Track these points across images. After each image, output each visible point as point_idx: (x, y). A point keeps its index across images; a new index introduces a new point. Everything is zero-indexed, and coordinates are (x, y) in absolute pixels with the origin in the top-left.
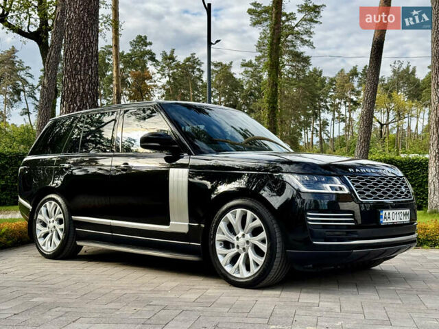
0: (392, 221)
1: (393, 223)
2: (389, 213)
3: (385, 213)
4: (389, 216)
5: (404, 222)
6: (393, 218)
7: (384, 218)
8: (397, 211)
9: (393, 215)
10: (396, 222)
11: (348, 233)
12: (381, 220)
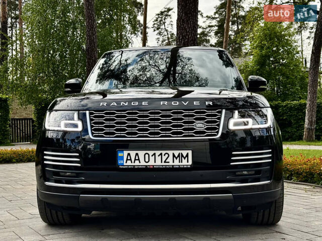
1: (146, 166)
2: (137, 154)
3: (129, 154)
4: (137, 158)
5: (173, 166)
6: (147, 160)
7: (127, 160)
8: (164, 152)
9: (147, 156)
10: (153, 166)
11: (78, 175)
12: (120, 162)
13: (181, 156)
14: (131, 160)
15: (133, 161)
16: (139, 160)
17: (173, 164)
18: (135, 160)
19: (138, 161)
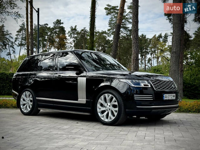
0: (168, 98)
8: (170, 95)
11: (150, 103)
13: (174, 96)
17: (173, 99)
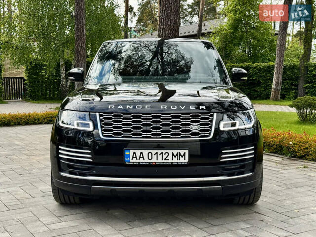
0: (146, 160)
1: (150, 163)
2: (141, 153)
3: (134, 153)
4: (141, 156)
5: (172, 163)
6: (150, 158)
7: (133, 157)
8: (164, 151)
9: (150, 154)
10: (155, 163)
11: (89, 169)
12: (127, 159)
13: (179, 155)
14: (136, 157)
15: (138, 158)
16: (143, 157)
17: (173, 161)
18: (140, 157)
19: (142, 159)
